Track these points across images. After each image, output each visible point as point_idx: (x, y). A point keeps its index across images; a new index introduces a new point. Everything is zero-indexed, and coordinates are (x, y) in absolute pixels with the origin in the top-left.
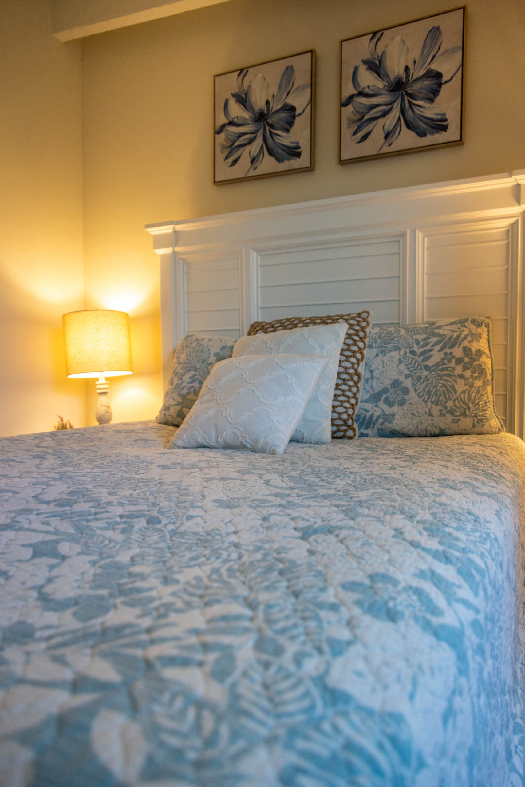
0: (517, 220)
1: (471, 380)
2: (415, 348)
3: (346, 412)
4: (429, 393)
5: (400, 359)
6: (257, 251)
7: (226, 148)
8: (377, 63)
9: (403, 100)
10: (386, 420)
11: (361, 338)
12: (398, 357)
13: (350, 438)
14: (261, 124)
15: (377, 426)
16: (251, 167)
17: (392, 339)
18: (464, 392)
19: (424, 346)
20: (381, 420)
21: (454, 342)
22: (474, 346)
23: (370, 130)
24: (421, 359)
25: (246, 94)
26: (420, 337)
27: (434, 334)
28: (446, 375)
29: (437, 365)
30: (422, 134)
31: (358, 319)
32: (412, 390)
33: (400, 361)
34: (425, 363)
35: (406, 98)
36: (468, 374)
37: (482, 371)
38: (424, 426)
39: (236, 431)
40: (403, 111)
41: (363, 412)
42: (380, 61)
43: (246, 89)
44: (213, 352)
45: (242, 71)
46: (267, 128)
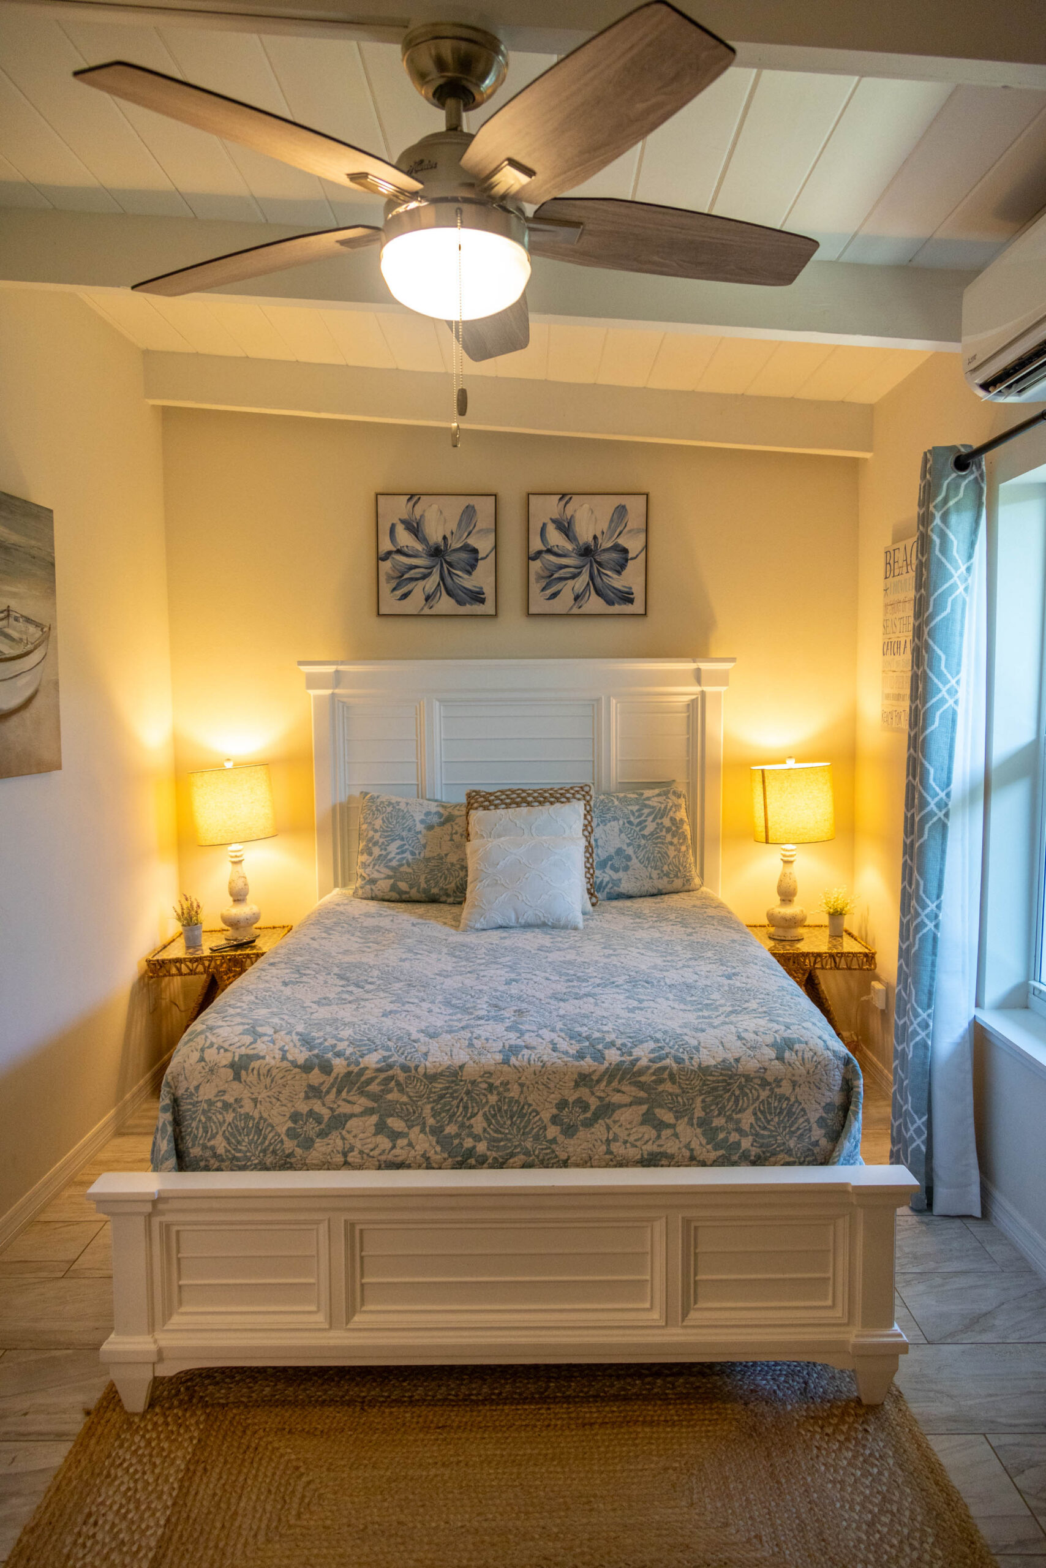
0: (697, 698)
1: (678, 846)
2: (632, 819)
3: (589, 882)
4: (648, 859)
5: (620, 829)
6: (440, 701)
7: (393, 578)
8: (566, 525)
9: (591, 566)
10: (614, 885)
11: (588, 812)
12: (618, 827)
13: (596, 904)
14: (437, 559)
15: (607, 890)
16: (425, 604)
18: (674, 857)
20: (610, 885)
21: (663, 813)
22: (677, 816)
23: (559, 588)
24: (638, 829)
25: (418, 524)
26: (635, 808)
27: (646, 806)
28: (660, 843)
29: (652, 834)
30: (610, 603)
31: (583, 793)
32: (634, 857)
33: (621, 831)
34: (642, 833)
35: (595, 566)
36: (675, 840)
37: (684, 837)
38: (646, 888)
39: (537, 912)
40: (592, 577)
41: (597, 881)
42: (569, 523)
43: (418, 517)
44: (417, 817)
45: (413, 497)
46: (445, 566)
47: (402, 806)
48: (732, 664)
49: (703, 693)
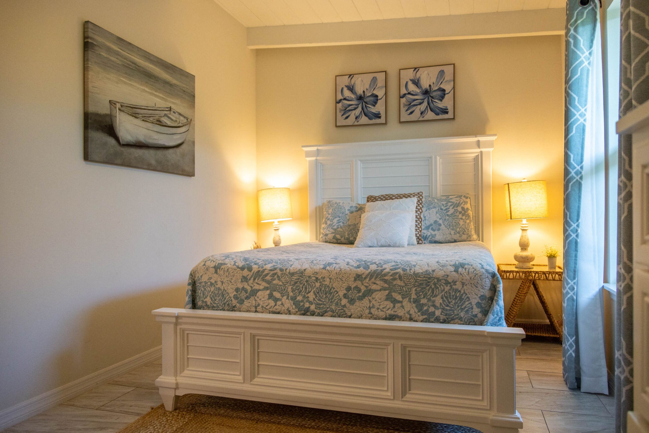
0: (479, 155)
1: (465, 220)
2: (442, 207)
3: (419, 234)
4: (449, 225)
6: (361, 161)
7: (342, 110)
8: (417, 81)
9: (428, 99)
10: (433, 237)
11: (420, 203)
12: (436, 211)
13: (420, 244)
14: (361, 101)
15: (429, 239)
16: (355, 121)
17: (432, 204)
18: (463, 225)
19: (446, 206)
20: (430, 237)
21: (458, 205)
22: (466, 207)
23: (414, 110)
24: (445, 212)
25: (352, 87)
26: (444, 203)
27: (450, 202)
28: (456, 218)
29: (452, 214)
30: (437, 114)
31: (419, 195)
32: (442, 224)
33: (437, 213)
34: (447, 213)
35: (430, 98)
36: (464, 217)
37: (469, 216)
38: (448, 239)
39: (386, 240)
40: (428, 104)
41: (423, 234)
42: (418, 81)
43: (353, 84)
44: (347, 209)
45: (351, 76)
46: (364, 103)
47: (341, 204)
48: (496, 137)
49: (481, 152)
